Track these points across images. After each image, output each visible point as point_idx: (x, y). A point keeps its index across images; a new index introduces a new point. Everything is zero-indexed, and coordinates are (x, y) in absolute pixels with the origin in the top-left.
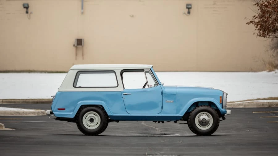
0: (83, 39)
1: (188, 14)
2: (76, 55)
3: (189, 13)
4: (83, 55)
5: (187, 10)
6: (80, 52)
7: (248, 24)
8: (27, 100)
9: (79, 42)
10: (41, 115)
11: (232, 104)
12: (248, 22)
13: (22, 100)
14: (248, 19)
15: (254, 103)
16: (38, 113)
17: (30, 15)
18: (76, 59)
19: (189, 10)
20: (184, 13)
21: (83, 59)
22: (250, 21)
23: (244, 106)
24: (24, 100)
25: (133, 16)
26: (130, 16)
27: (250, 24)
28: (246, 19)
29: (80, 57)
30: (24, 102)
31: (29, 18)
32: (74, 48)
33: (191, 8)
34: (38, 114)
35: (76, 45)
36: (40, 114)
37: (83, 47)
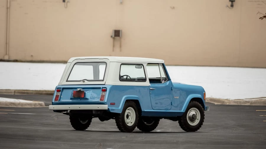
0: (122, 31)
1: (231, 8)
2: (114, 46)
3: (232, 6)
4: (121, 47)
5: (230, 3)
6: (117, 44)
7: (261, 19)
8: (40, 91)
9: (117, 33)
10: (38, 107)
11: (238, 102)
12: (261, 17)
13: (35, 91)
14: (261, 13)
15: (262, 101)
16: (35, 104)
17: (67, 4)
18: (113, 51)
19: (232, 3)
20: (227, 6)
21: (121, 51)
22: (263, 16)
23: (251, 104)
24: (37, 91)
25: (174, 8)
26: (171, 7)
27: (263, 19)
28: (259, 13)
29: (117, 49)
30: (37, 93)
31: (66, 7)
32: (112, 40)
33: (234, 1)
34: (35, 106)
35: (113, 36)
36: (37, 105)
37: (121, 38)
